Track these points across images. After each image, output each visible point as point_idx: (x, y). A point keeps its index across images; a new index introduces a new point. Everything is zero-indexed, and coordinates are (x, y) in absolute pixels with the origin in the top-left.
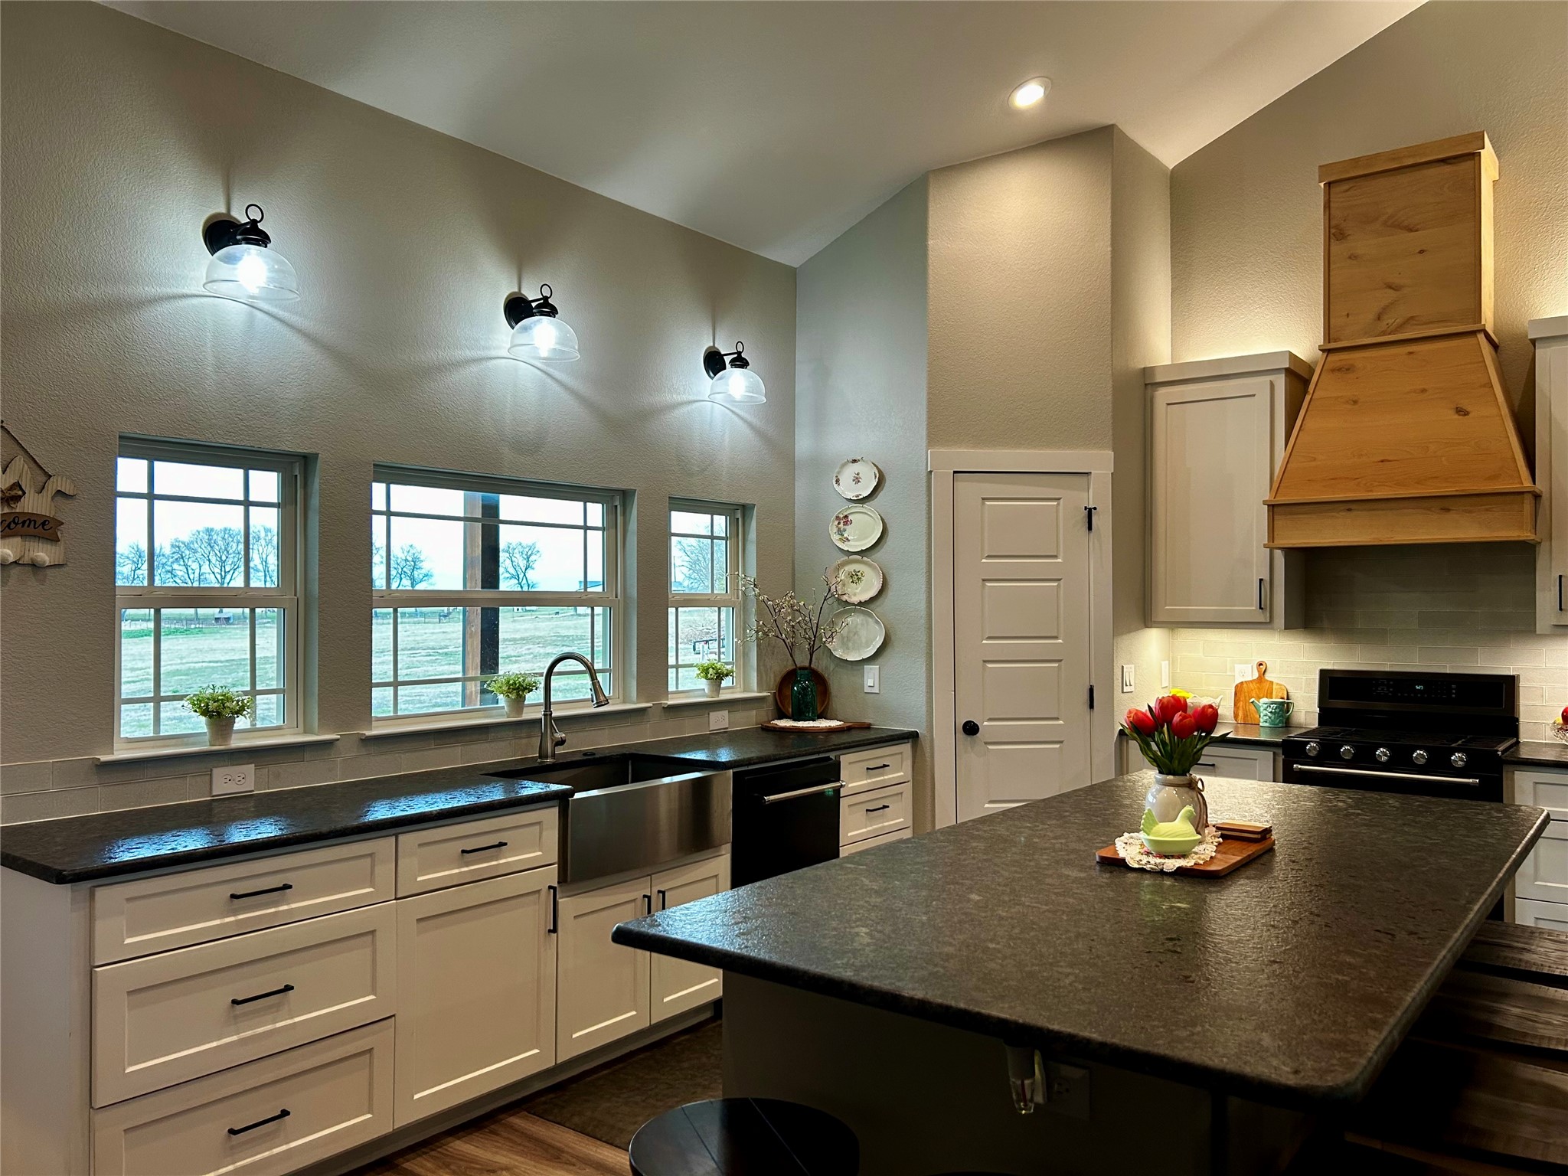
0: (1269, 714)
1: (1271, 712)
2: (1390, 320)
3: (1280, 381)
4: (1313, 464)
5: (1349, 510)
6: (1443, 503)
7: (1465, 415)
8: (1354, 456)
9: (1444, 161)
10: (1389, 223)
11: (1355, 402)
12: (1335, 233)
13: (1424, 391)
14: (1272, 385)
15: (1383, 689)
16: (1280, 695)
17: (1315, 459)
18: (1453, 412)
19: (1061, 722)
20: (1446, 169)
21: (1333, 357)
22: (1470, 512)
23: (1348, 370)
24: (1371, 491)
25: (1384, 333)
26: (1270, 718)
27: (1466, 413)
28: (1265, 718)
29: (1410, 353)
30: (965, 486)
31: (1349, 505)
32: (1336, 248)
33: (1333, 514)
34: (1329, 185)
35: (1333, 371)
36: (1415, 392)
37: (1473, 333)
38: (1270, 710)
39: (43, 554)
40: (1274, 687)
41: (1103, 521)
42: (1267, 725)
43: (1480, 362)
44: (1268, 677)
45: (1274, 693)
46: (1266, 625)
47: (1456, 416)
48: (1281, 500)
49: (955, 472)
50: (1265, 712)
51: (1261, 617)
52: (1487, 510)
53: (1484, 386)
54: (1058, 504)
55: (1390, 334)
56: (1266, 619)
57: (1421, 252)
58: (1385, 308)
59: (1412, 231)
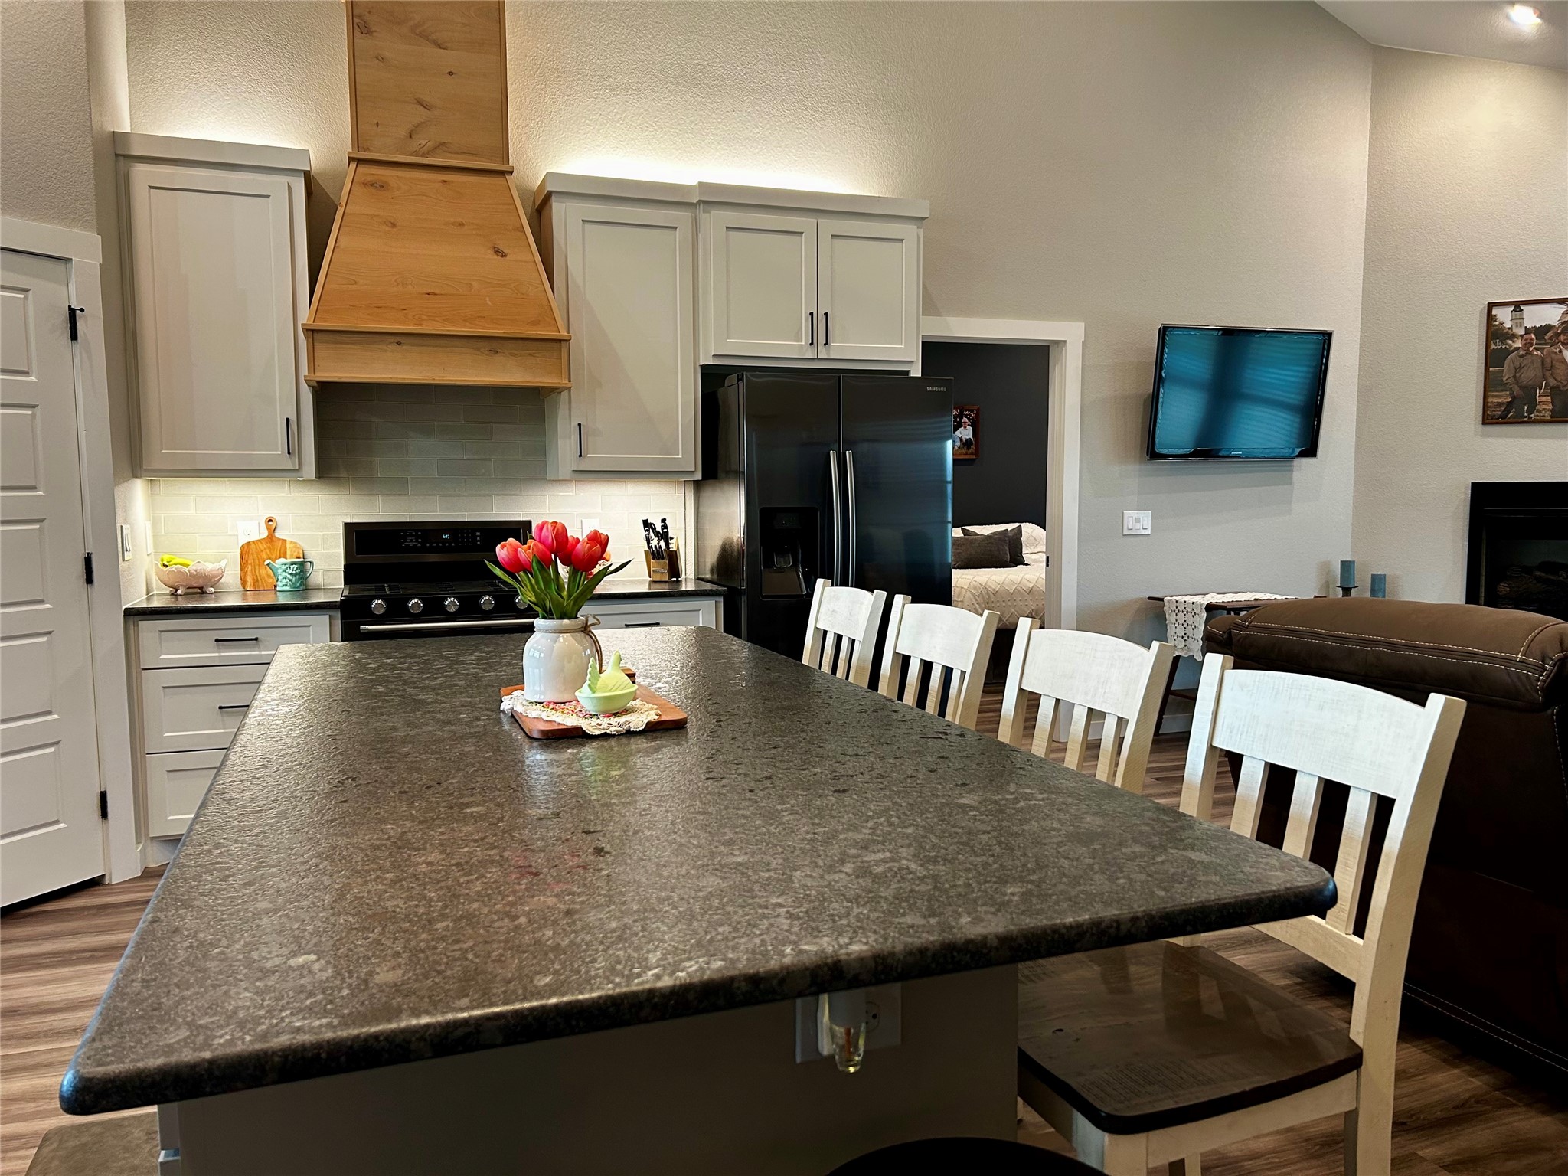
0: (290, 577)
1: (291, 574)
2: (422, 141)
3: (298, 185)
4: (354, 287)
5: (399, 343)
6: (491, 344)
7: (502, 256)
8: (398, 284)
10: (418, 31)
11: (394, 225)
13: (461, 225)
14: (290, 187)
15: (411, 541)
16: (295, 554)
17: (356, 283)
18: (491, 252)
19: (48, 606)
21: (364, 169)
22: (515, 355)
23: (381, 186)
24: (421, 325)
25: (416, 154)
26: (290, 580)
27: (504, 255)
28: (284, 581)
29: (445, 181)
31: (399, 338)
32: (362, 41)
33: (380, 347)
35: (365, 184)
36: (453, 224)
37: (503, 173)
38: (291, 572)
40: (288, 546)
41: (92, 327)
42: (288, 588)
43: (509, 204)
44: (278, 534)
45: (288, 553)
46: (292, 475)
47: (495, 257)
48: (321, 325)
50: (284, 574)
51: (289, 463)
52: (530, 355)
53: (517, 229)
54: (26, 298)
55: (422, 156)
56: (294, 465)
57: (451, 74)
58: (417, 126)
59: (441, 48)
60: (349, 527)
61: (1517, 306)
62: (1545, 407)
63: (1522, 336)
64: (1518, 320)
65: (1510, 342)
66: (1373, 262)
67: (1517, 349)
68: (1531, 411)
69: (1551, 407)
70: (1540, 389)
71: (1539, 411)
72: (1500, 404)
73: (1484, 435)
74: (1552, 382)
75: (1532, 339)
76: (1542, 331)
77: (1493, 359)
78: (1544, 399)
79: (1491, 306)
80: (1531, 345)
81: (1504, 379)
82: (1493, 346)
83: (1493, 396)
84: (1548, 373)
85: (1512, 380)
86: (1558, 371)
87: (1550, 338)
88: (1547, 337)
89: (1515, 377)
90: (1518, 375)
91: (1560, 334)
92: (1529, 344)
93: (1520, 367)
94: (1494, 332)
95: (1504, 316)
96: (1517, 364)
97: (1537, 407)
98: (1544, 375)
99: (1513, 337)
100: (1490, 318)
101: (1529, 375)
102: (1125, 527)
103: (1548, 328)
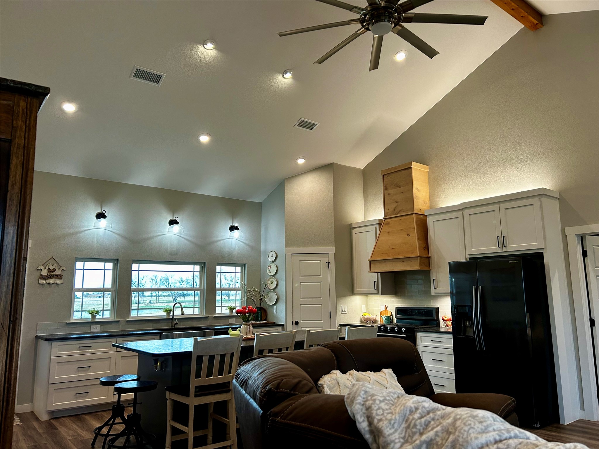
2: (397, 210)
3: (378, 226)
4: (380, 249)
6: (402, 260)
8: (387, 247)
9: (405, 169)
10: (395, 185)
11: (389, 233)
12: (385, 188)
13: (402, 229)
14: (376, 228)
16: (390, 314)
17: (380, 248)
18: (407, 235)
19: (322, 321)
20: (406, 171)
21: (385, 220)
23: (388, 224)
24: (389, 257)
25: (395, 214)
27: (409, 236)
28: (385, 320)
29: (401, 219)
30: (295, 257)
31: (385, 261)
32: (386, 192)
33: (382, 263)
34: (383, 175)
35: (385, 224)
36: (400, 230)
37: (412, 214)
39: (59, 281)
40: (389, 312)
41: (332, 266)
42: (385, 323)
43: (413, 221)
44: (388, 309)
45: (388, 314)
46: (378, 294)
48: (372, 259)
49: (292, 254)
52: (411, 261)
53: (413, 228)
54: (320, 262)
55: (397, 214)
56: (377, 292)
57: (402, 193)
58: (395, 207)
59: (400, 187)
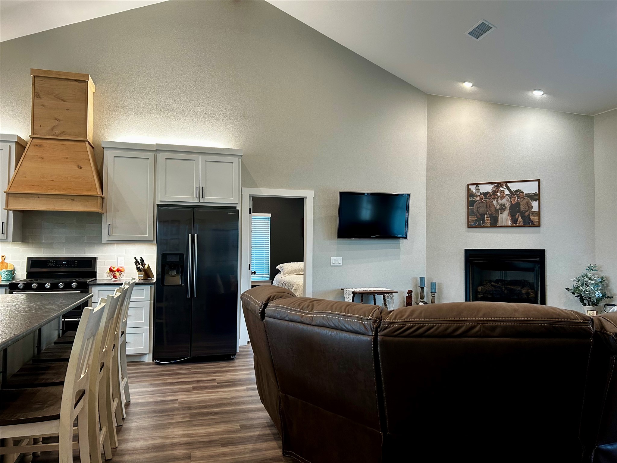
2: (57, 131)
3: (14, 146)
4: (25, 179)
5: (39, 197)
6: (72, 197)
7: (80, 168)
8: (41, 178)
9: (76, 80)
10: (57, 97)
11: (42, 158)
12: (36, 95)
13: (67, 158)
14: (10, 147)
15: (51, 264)
16: (11, 268)
17: (26, 177)
18: (77, 167)
20: (77, 83)
21: (34, 140)
22: (81, 201)
23: (40, 146)
24: (47, 191)
25: (54, 135)
26: (6, 277)
28: (4, 277)
29: (63, 144)
31: (39, 195)
32: (36, 100)
33: (32, 198)
34: (34, 76)
35: (34, 145)
36: (64, 158)
37: (84, 141)
38: (6, 274)
40: (8, 265)
42: (5, 280)
43: (86, 151)
44: (6, 261)
45: (8, 267)
46: (6, 240)
47: (78, 169)
48: (11, 191)
50: (4, 275)
51: (4, 237)
52: (86, 201)
53: (87, 160)
55: (56, 136)
57: (67, 110)
58: (54, 127)
59: (64, 102)
60: (29, 259)
61: (477, 185)
62: (488, 221)
63: (479, 196)
64: (478, 190)
65: (475, 198)
66: (430, 169)
67: (478, 200)
68: (483, 223)
69: (490, 222)
70: (486, 215)
71: (486, 223)
72: (473, 220)
73: (468, 232)
74: (490, 213)
75: (483, 197)
76: (486, 194)
77: (470, 204)
78: (487, 219)
79: (469, 185)
80: (482, 199)
81: (474, 211)
82: (470, 199)
83: (471, 217)
84: (488, 209)
85: (476, 212)
86: (492, 208)
87: (489, 197)
88: (487, 196)
89: (477, 210)
90: (478, 210)
91: (491, 195)
92: (481, 199)
93: (479, 207)
94: (470, 194)
95: (473, 189)
96: (478, 206)
97: (486, 222)
98: (487, 210)
99: (476, 196)
100: (469, 189)
101: (482, 210)
102: (332, 263)
103: (488, 193)
